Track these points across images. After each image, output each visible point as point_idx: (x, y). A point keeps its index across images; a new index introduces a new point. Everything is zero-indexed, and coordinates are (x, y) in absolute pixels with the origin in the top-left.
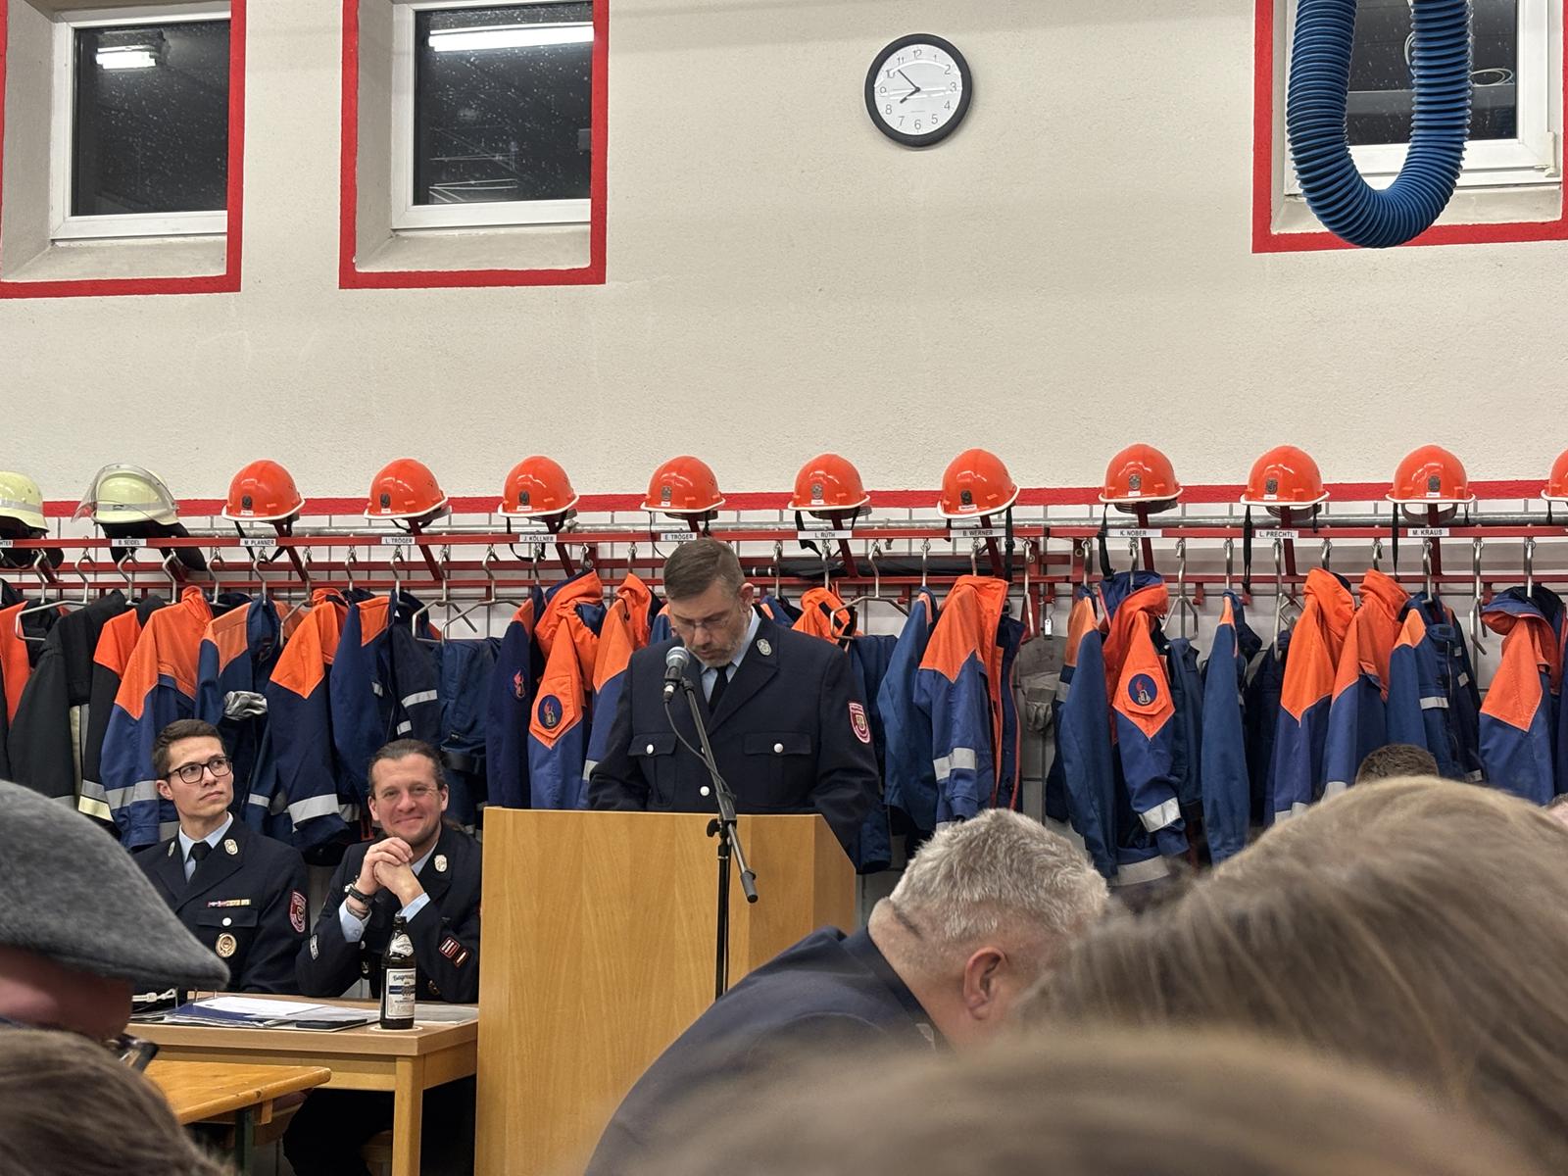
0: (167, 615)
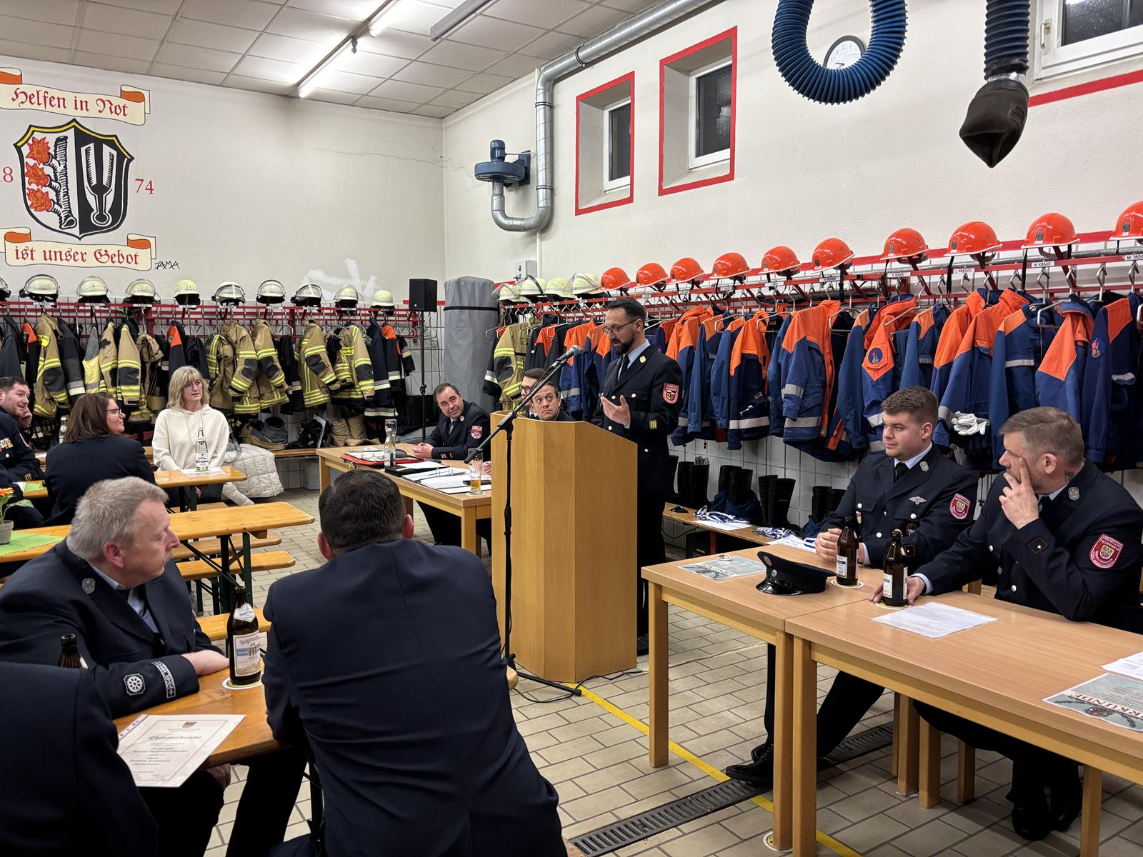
0: (582, 328)
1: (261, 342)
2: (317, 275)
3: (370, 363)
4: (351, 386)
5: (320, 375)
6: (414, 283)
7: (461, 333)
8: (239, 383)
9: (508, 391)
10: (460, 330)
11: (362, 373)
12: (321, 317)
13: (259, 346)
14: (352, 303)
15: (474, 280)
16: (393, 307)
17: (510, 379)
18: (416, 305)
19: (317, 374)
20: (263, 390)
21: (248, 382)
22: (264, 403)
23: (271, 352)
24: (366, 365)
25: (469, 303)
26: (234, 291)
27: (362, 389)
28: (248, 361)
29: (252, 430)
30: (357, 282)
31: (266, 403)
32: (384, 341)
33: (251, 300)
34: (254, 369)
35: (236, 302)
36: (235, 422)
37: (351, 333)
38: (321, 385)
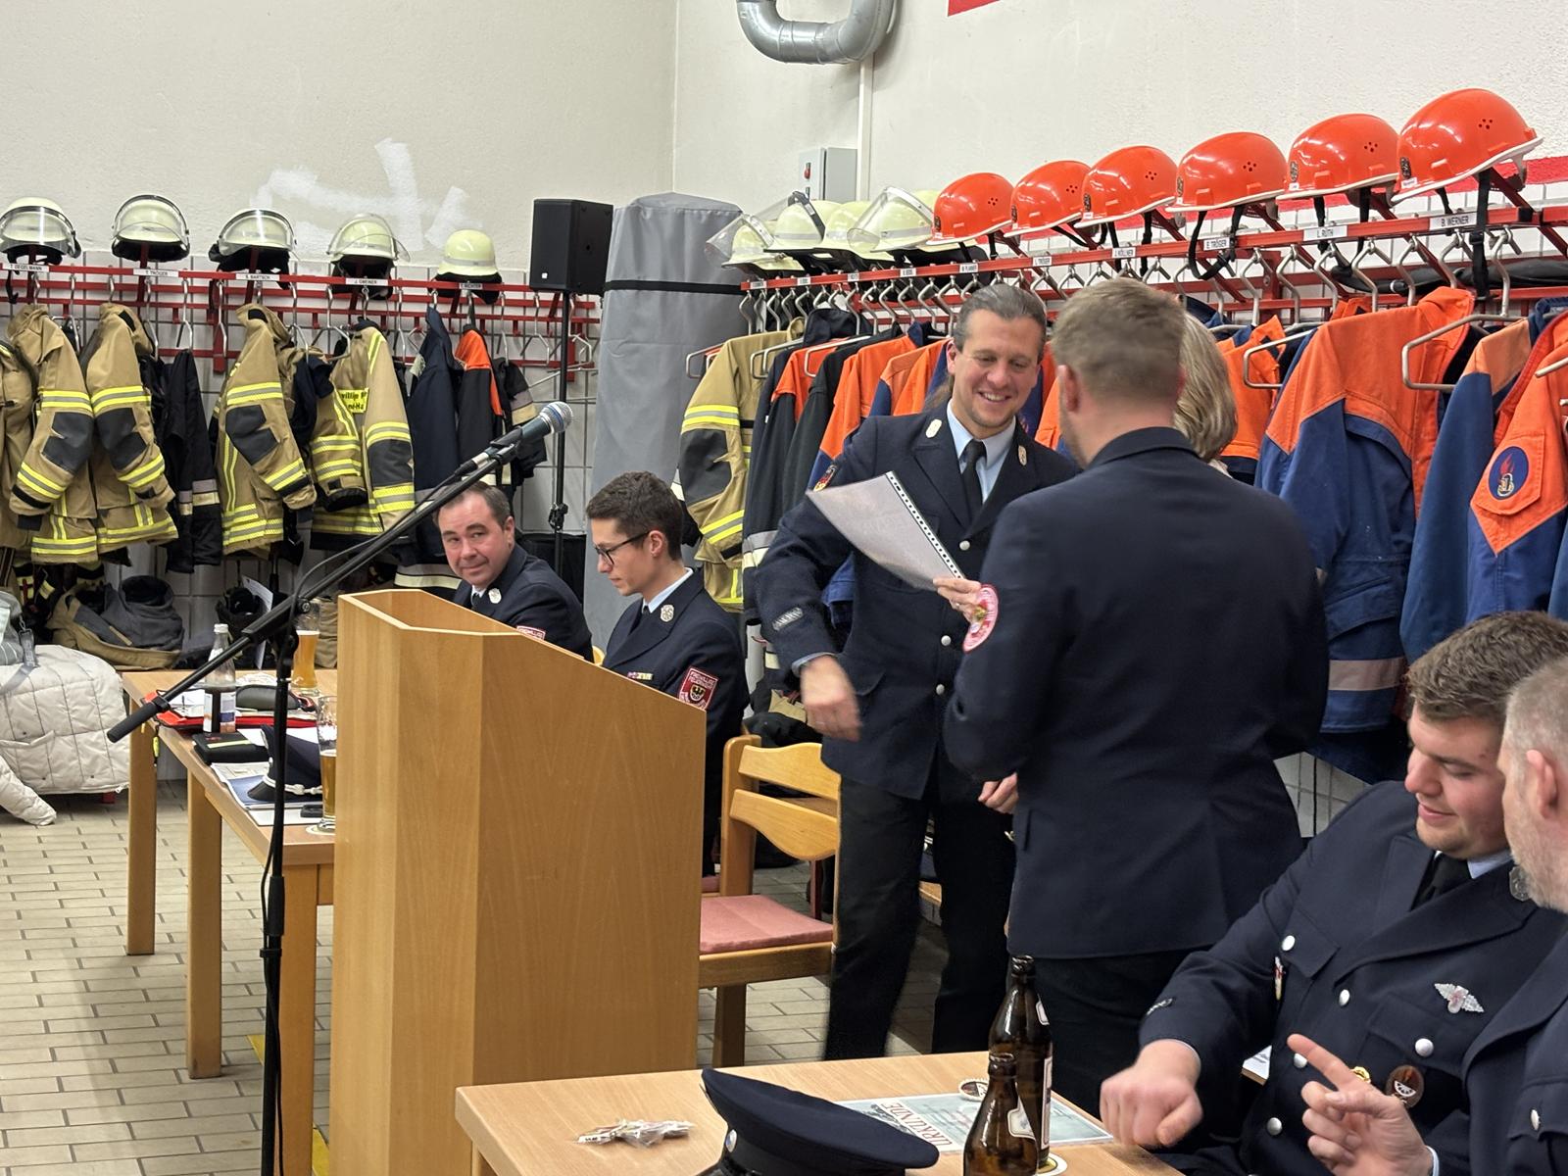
1: (104, 367)
2: (295, 184)
3: (407, 437)
4: (357, 500)
5: (258, 467)
6: (547, 213)
7: (637, 356)
8: (38, 477)
9: (712, 533)
10: (636, 351)
11: (383, 462)
12: (289, 303)
13: (99, 379)
14: (379, 266)
15: (684, 203)
16: (496, 278)
17: (720, 497)
18: (545, 276)
19: (252, 462)
20: (106, 499)
21: (59, 476)
22: (106, 536)
23: (134, 396)
24: (393, 442)
25: (664, 273)
26: (42, 225)
27: (381, 509)
28: (64, 420)
29: (79, 610)
30: (406, 206)
31: (113, 536)
32: (456, 375)
33: (98, 250)
34: (78, 440)
35: (53, 255)
36: (37, 586)
37: (366, 350)
38: (262, 492)
